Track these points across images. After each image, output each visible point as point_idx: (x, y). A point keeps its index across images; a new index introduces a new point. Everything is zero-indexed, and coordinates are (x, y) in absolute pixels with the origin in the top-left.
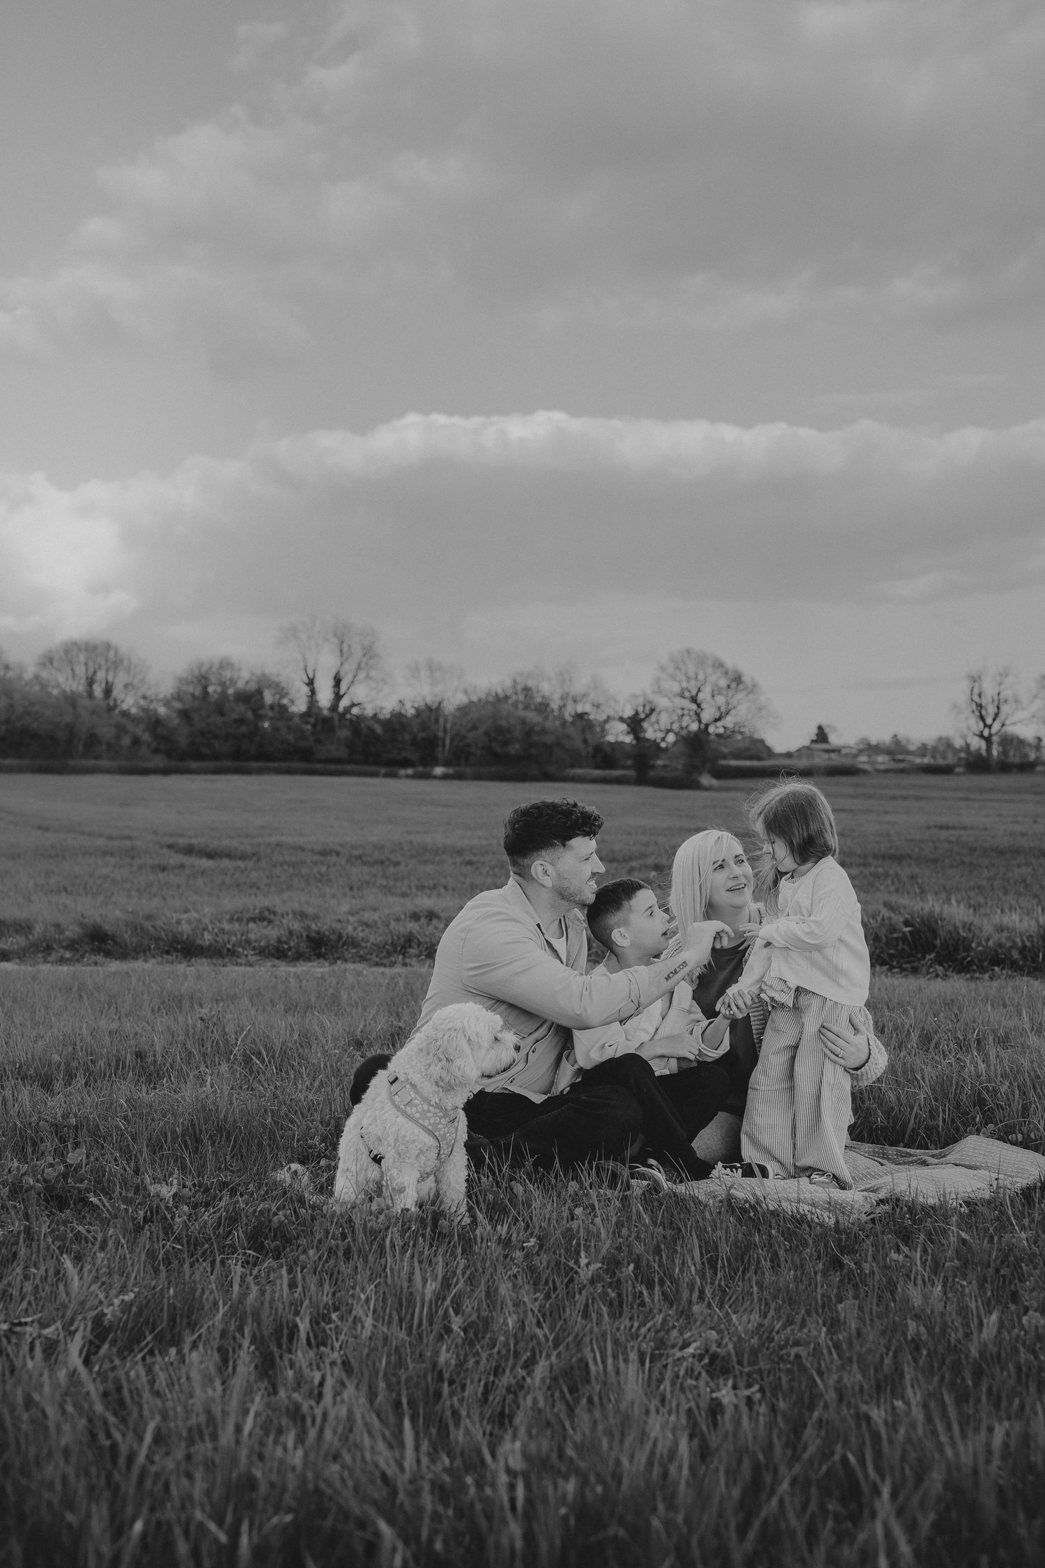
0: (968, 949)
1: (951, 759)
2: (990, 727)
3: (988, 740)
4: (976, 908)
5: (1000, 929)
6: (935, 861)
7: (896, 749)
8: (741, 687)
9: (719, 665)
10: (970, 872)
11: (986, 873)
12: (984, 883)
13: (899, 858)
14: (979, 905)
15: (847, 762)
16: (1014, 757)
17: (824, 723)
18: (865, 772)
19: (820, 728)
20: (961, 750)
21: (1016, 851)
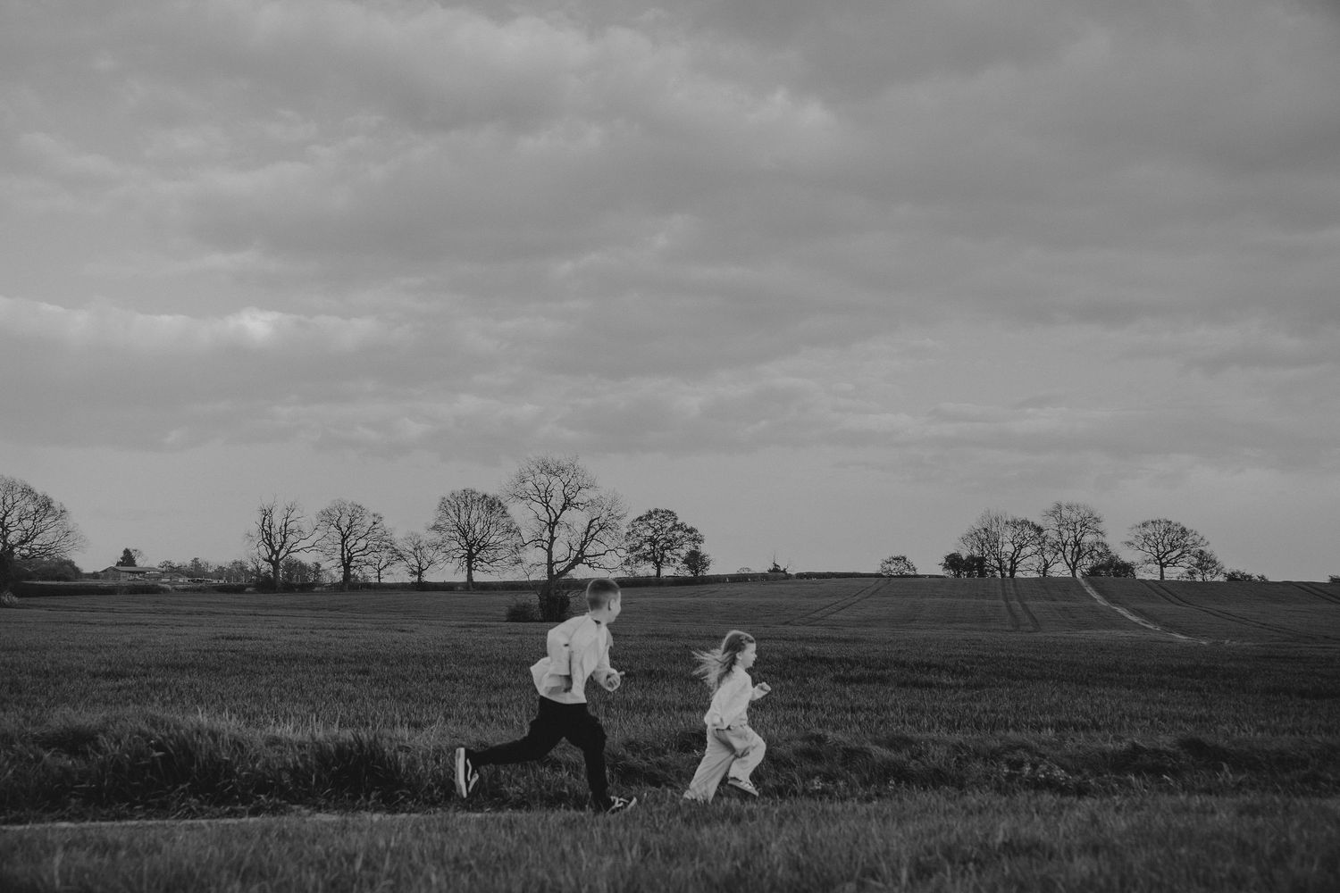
0: (230, 773)
1: (243, 580)
2: (277, 553)
3: (275, 564)
4: (249, 718)
5: (274, 742)
6: (217, 670)
7: (196, 571)
8: (50, 512)
9: (28, 491)
10: (249, 680)
11: (264, 681)
12: (261, 690)
13: (181, 668)
14: (254, 713)
15: (150, 582)
16: (296, 580)
17: (131, 548)
18: (165, 591)
19: (127, 552)
20: (252, 573)
21: (294, 659)
